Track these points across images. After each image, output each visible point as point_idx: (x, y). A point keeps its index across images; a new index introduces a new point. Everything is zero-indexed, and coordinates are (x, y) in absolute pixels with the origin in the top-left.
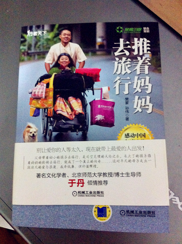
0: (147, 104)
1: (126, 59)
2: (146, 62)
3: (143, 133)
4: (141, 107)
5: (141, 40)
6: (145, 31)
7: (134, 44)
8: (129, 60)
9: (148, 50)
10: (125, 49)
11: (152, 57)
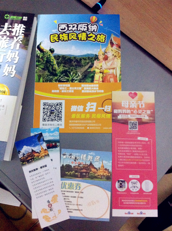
0: (12, 71)
1: (7, 38)
2: (19, 41)
3: (4, 90)
4: (8, 72)
5: (20, 25)
6: (24, 20)
7: (14, 28)
8: (8, 38)
9: (22, 33)
10: (7, 30)
11: (24, 38)
